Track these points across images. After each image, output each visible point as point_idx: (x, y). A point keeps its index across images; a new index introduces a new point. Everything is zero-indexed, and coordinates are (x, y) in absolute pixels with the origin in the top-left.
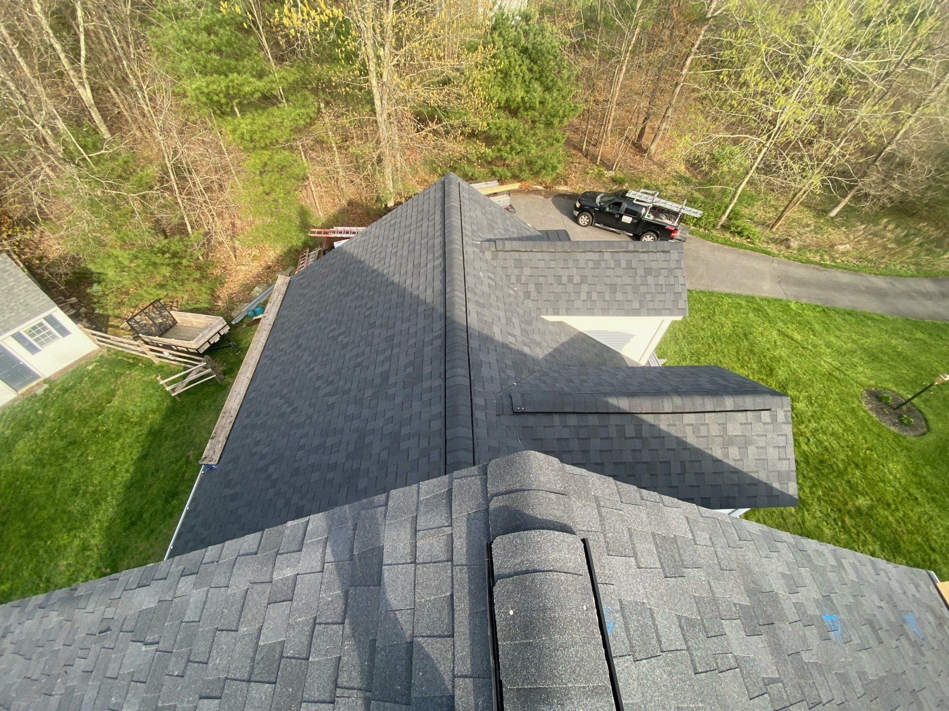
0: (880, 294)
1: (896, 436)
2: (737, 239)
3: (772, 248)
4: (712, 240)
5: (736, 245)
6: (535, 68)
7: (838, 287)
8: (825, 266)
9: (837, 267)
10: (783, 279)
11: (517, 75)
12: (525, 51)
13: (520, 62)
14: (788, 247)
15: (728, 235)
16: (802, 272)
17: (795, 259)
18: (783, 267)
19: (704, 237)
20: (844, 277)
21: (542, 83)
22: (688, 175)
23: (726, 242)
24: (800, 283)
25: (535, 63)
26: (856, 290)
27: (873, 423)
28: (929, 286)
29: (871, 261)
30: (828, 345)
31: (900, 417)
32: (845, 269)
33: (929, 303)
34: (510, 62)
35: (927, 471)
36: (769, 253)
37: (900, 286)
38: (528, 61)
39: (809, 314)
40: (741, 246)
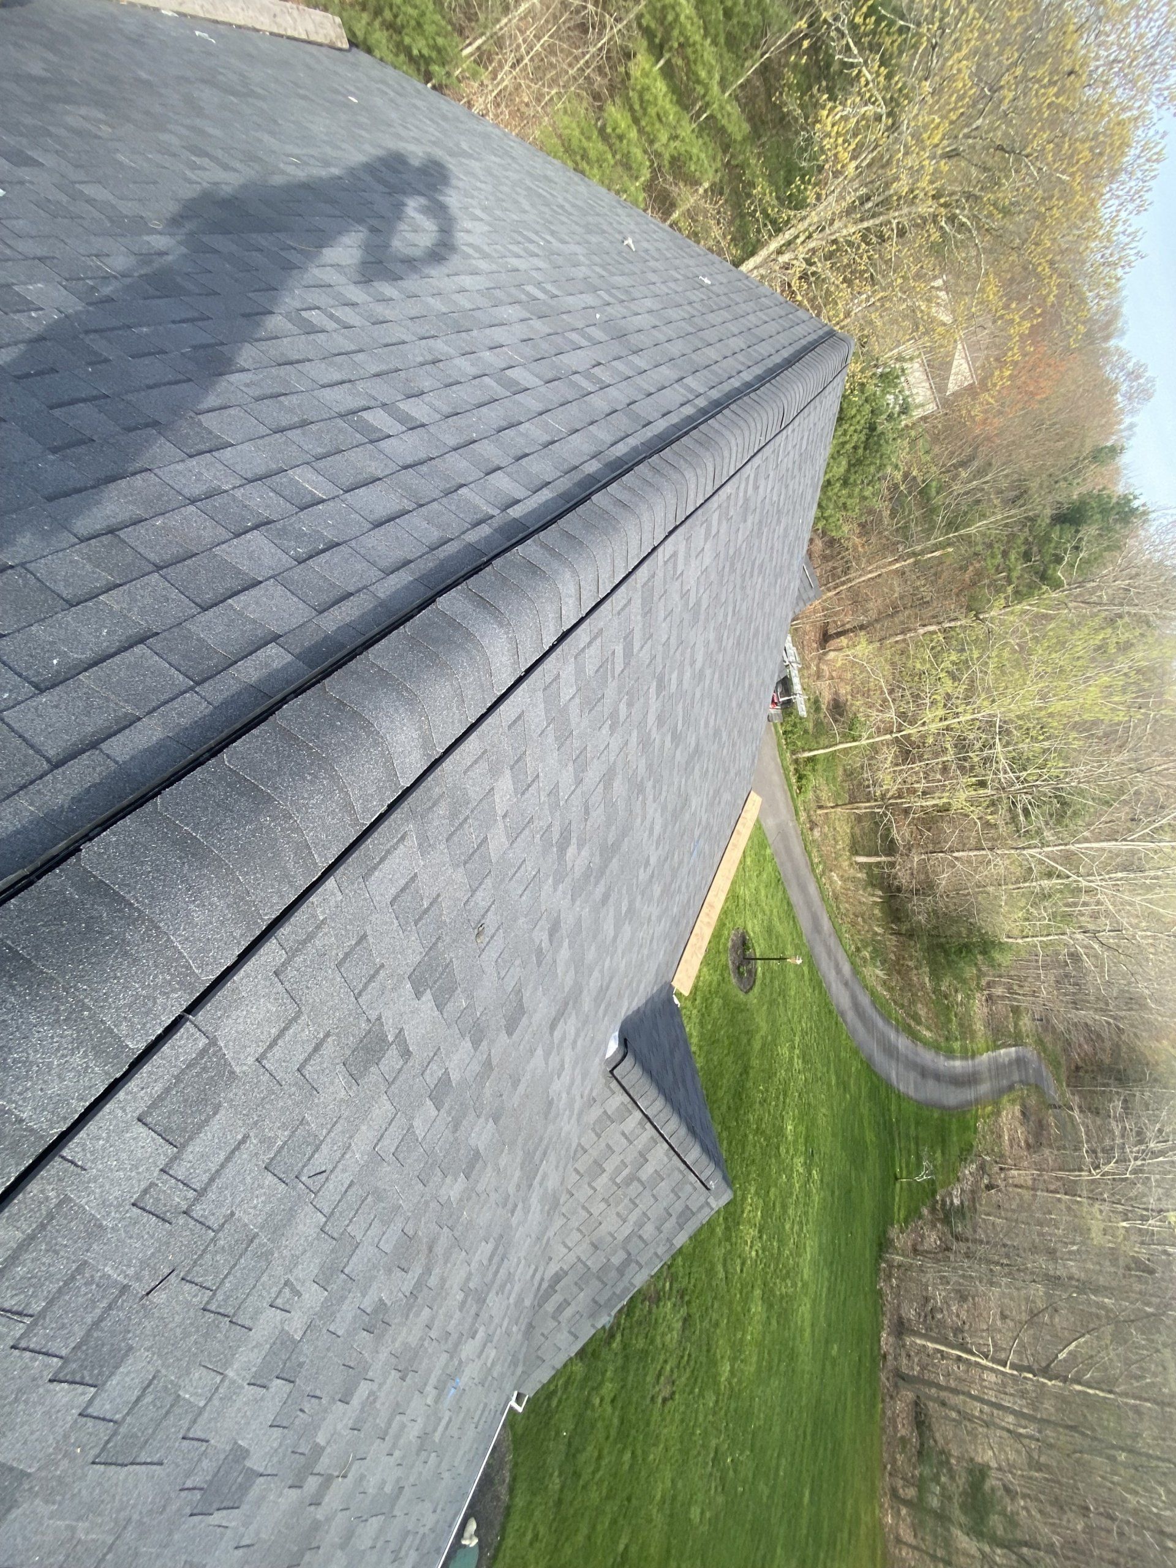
0: (817, 927)
1: (727, 966)
2: (794, 780)
3: (803, 816)
4: (781, 755)
5: (788, 779)
6: (860, 451)
7: (803, 889)
8: (813, 870)
9: (818, 881)
10: (783, 835)
11: (845, 431)
12: (872, 428)
13: (859, 428)
14: (811, 829)
15: (792, 768)
16: (797, 849)
17: (804, 840)
18: (793, 832)
19: (779, 744)
20: (812, 889)
21: (848, 471)
22: (824, 707)
23: (785, 769)
24: (788, 850)
25: (865, 449)
26: (809, 904)
27: (725, 945)
28: (846, 968)
29: (838, 908)
30: (757, 889)
31: (741, 964)
32: (821, 889)
33: (833, 973)
34: (854, 416)
35: (718, 1002)
36: (797, 814)
37: (833, 941)
38: (863, 438)
39: (769, 867)
40: (790, 785)
